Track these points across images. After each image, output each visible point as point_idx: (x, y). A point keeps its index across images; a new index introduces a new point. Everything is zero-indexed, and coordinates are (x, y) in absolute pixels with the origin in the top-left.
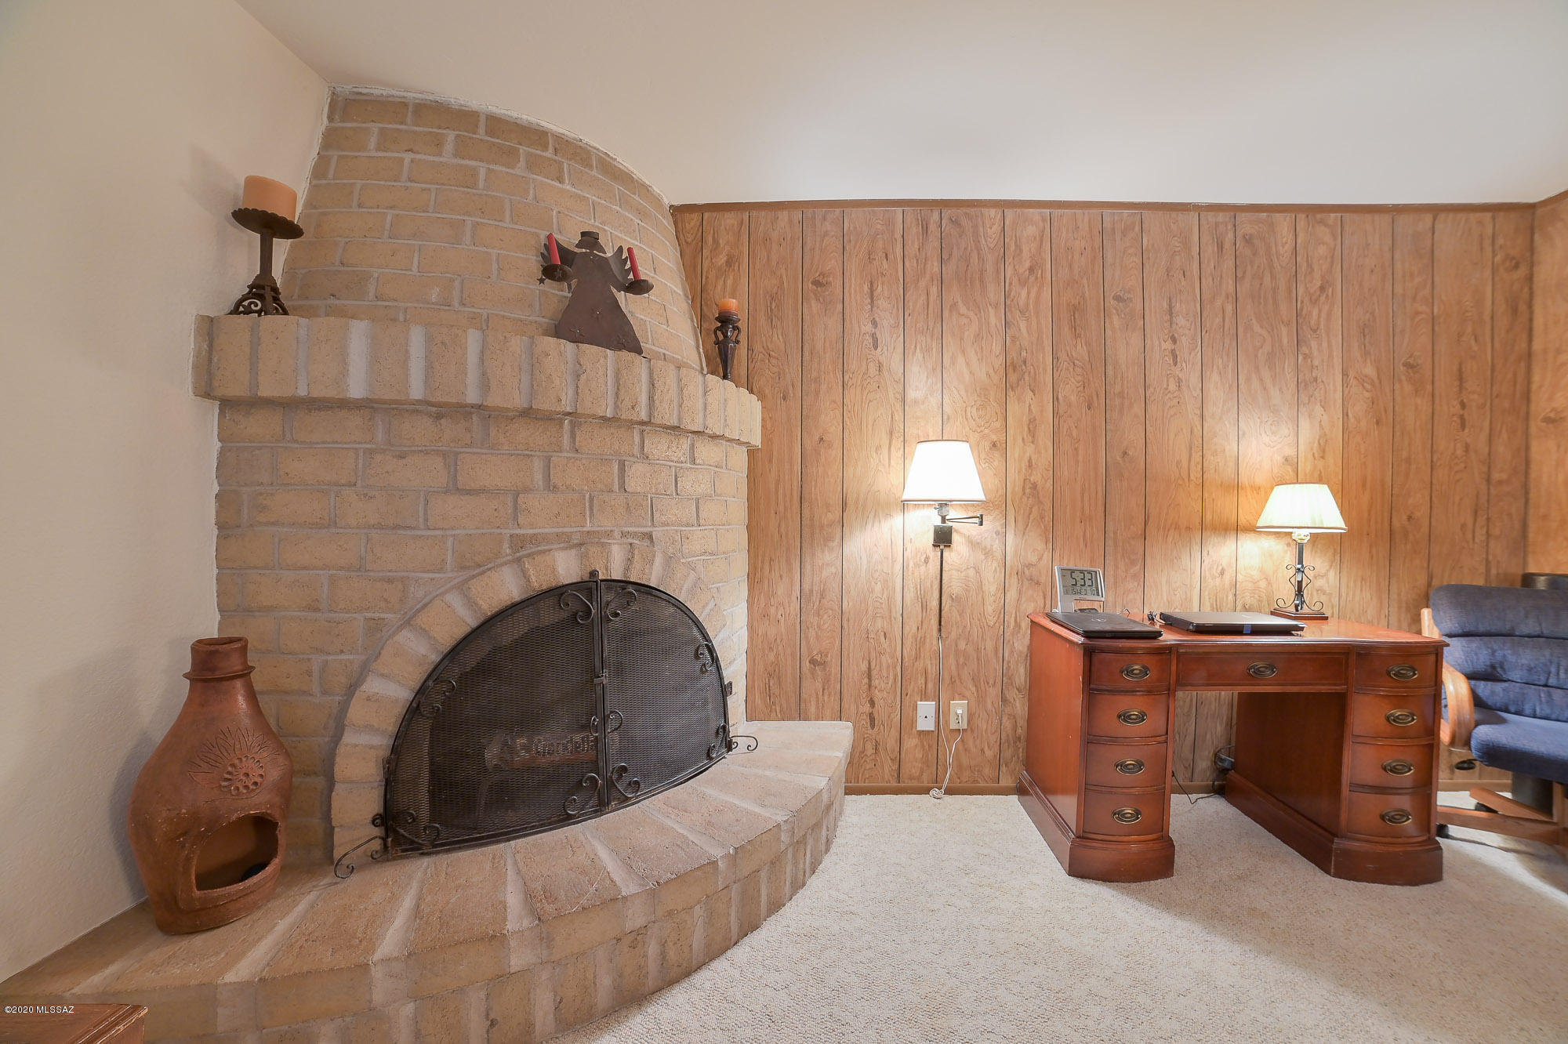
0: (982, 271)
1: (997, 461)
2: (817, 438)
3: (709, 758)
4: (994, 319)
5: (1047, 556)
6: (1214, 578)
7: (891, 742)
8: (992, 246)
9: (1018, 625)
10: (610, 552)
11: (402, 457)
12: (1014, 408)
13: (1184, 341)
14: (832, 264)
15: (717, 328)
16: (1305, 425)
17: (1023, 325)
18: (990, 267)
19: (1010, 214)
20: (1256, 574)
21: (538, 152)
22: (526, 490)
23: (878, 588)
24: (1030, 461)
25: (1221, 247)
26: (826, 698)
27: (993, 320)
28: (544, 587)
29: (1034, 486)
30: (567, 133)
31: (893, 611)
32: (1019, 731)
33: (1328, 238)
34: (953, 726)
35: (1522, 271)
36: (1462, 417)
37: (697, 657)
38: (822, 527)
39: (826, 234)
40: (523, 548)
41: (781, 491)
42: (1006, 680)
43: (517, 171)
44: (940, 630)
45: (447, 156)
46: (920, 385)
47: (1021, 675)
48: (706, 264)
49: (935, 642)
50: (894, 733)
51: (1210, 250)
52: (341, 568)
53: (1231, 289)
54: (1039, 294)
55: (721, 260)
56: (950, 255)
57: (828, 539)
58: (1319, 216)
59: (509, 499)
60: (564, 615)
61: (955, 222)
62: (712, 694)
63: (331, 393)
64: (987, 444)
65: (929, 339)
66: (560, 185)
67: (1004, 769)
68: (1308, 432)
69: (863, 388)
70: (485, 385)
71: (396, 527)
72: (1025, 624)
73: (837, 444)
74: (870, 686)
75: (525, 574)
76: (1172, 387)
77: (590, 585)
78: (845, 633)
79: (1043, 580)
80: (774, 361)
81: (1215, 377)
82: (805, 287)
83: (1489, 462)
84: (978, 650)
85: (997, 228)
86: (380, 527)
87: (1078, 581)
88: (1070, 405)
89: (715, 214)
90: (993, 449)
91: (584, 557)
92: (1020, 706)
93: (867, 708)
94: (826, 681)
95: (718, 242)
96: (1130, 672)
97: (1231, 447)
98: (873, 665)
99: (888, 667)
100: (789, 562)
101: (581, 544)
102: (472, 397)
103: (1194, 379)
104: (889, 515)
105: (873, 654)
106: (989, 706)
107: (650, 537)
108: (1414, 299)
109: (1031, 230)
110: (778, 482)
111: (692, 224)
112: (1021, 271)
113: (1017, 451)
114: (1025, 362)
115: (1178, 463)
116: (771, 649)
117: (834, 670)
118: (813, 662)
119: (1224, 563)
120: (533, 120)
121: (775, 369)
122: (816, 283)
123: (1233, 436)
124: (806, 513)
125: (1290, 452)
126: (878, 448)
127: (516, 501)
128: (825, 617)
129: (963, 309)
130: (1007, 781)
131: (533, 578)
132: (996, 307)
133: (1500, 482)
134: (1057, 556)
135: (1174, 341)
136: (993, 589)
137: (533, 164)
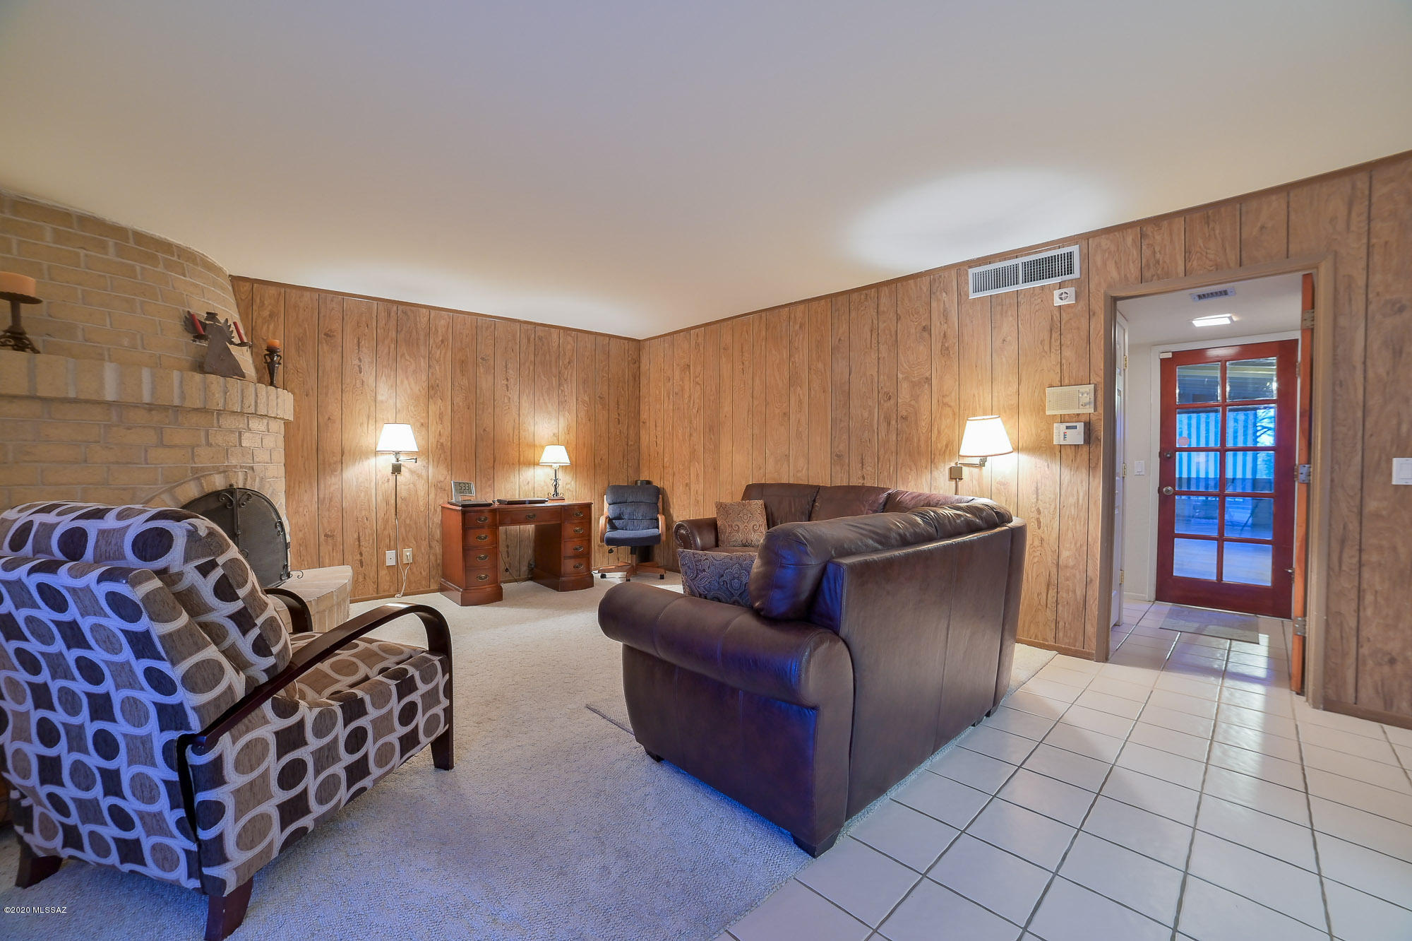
0: (418, 339)
1: (424, 432)
2: (327, 417)
3: (281, 580)
4: (424, 364)
5: (449, 477)
6: (524, 486)
7: (373, 574)
8: (423, 327)
9: (435, 510)
10: (238, 475)
11: (129, 428)
12: (432, 407)
13: (512, 381)
14: (336, 326)
15: (266, 355)
16: (561, 420)
17: (437, 368)
18: (422, 337)
19: (433, 313)
20: (543, 483)
21: (169, 257)
22: (198, 446)
23: (363, 494)
24: (440, 432)
25: (529, 340)
26: (335, 554)
27: (422, 364)
28: (210, 491)
29: (442, 444)
30: (182, 244)
31: (371, 506)
32: (438, 561)
33: (572, 342)
34: (405, 562)
35: (637, 365)
36: (619, 419)
37: (276, 527)
38: (330, 465)
39: (333, 309)
40: (198, 474)
41: (305, 446)
42: (431, 537)
43: (159, 270)
44: (396, 515)
45: (111, 254)
46: (384, 392)
47: (438, 534)
48: (255, 314)
49: (394, 521)
50: (374, 568)
51: (524, 341)
52: (91, 484)
53: (533, 359)
54: (445, 353)
55: (266, 313)
56: (402, 330)
57: (333, 471)
58: (568, 332)
59: (190, 450)
60: (220, 504)
61: (405, 313)
62: (281, 547)
63: (94, 397)
64: (419, 424)
65: (389, 371)
66: (184, 278)
67: (432, 580)
68: (563, 423)
69: (353, 393)
70: (183, 396)
71: (128, 463)
72: (439, 509)
73: (338, 421)
74: (359, 546)
75: (201, 484)
76: (506, 401)
77: (231, 490)
78: (344, 520)
79: (447, 489)
80: (301, 375)
81: (525, 397)
82: (320, 336)
83: (627, 437)
84: (416, 523)
85: (426, 319)
86: (117, 463)
87: (462, 488)
88: (459, 407)
89: (262, 285)
90: (422, 426)
91: (227, 477)
92: (438, 549)
93: (358, 557)
94: (334, 545)
95: (263, 302)
96: (480, 520)
97: (531, 429)
98: (361, 534)
99: (369, 535)
100: (310, 484)
101: (224, 472)
102: (177, 402)
103: (516, 398)
104: (367, 458)
105: (361, 529)
106: (423, 551)
107: (253, 469)
108: (603, 370)
109: (443, 322)
110: (303, 441)
111: (245, 288)
112: (437, 341)
113: (434, 428)
114: (438, 386)
115: (509, 435)
116: (301, 531)
117: (339, 539)
118: (326, 535)
119: (529, 479)
120: (163, 236)
121: (301, 379)
122: (326, 335)
123: (532, 424)
124: (321, 457)
125: (556, 431)
126: (362, 424)
127: (193, 451)
128: (333, 511)
129: (408, 357)
130: (434, 586)
131: (205, 487)
132: (424, 358)
133: (631, 445)
134: (453, 477)
135: (507, 380)
136: (422, 494)
137: (169, 265)
